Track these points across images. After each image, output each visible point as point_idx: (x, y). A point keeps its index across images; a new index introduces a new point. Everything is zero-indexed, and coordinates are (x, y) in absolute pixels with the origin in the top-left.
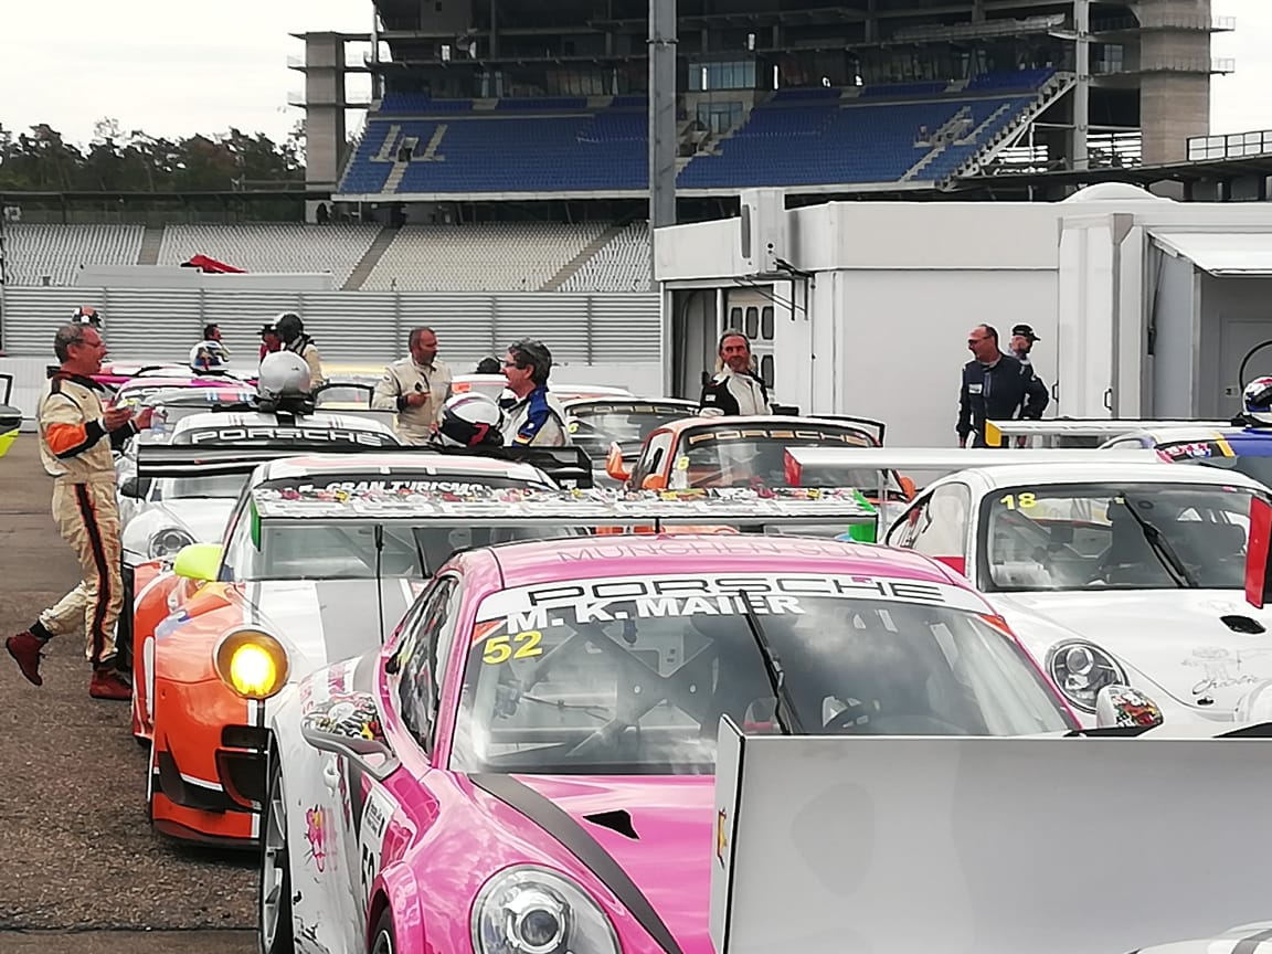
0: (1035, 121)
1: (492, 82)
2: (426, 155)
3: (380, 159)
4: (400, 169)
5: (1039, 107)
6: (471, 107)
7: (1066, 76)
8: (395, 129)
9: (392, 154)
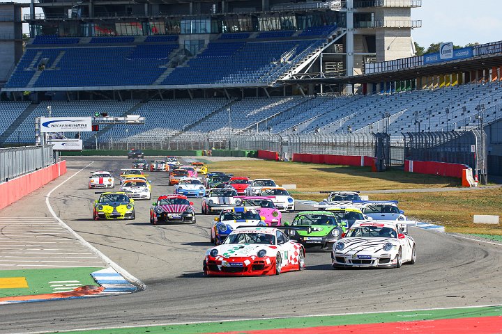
0: (323, 52)
1: (90, 28)
2: (52, 67)
3: (28, 69)
4: (38, 74)
5: (326, 45)
6: (78, 42)
7: (341, 29)
8: (39, 53)
9: (35, 66)
